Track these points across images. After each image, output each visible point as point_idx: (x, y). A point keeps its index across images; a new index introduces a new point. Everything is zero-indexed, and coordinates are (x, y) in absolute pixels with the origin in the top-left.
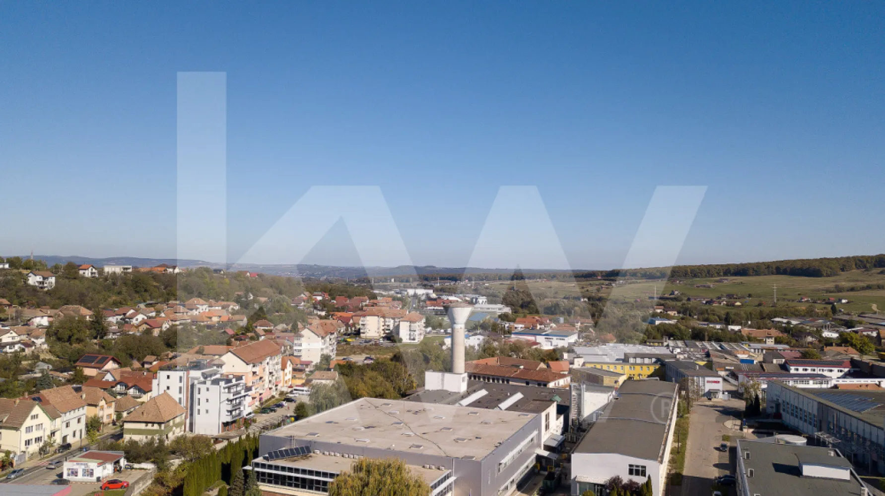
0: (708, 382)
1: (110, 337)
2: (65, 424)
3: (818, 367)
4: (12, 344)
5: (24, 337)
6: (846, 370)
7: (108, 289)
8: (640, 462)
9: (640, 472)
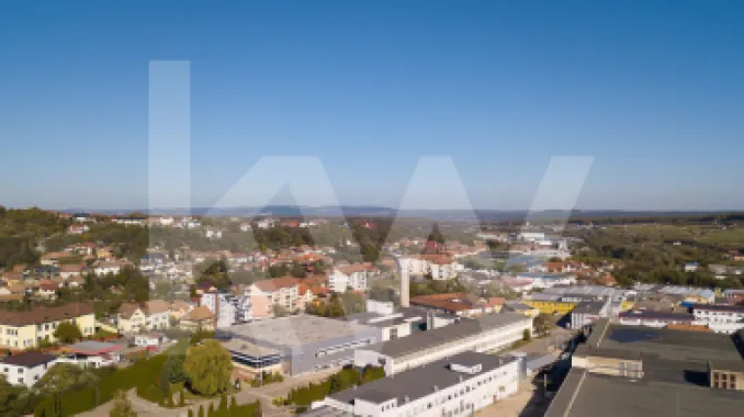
0: (587, 318)
2: (155, 320)
3: (716, 311)
4: (174, 275)
5: (182, 271)
8: (383, 356)
9: (382, 362)
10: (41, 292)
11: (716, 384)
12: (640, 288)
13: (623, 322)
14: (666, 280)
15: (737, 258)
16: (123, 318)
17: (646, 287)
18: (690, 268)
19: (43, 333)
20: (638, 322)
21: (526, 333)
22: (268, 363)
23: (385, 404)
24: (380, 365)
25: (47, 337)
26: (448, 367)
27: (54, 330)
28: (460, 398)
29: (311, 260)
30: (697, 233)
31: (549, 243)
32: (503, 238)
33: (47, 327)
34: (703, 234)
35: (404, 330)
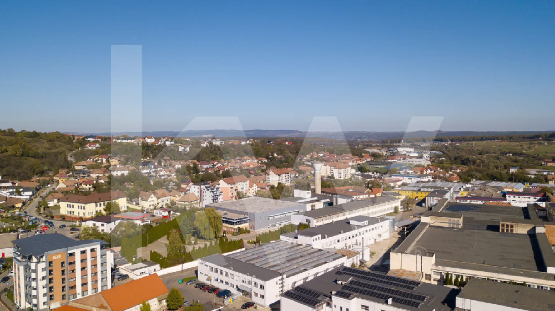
0: (435, 200)
1: (200, 173)
2: (162, 201)
3: (522, 196)
4: (164, 175)
5: (168, 173)
6: (539, 198)
7: (211, 152)
8: (309, 218)
9: (309, 221)
10: (83, 186)
11: (503, 230)
12: (475, 183)
13: (458, 201)
14: (494, 178)
15: (550, 164)
16: (142, 199)
17: (479, 182)
18: (512, 170)
19: (99, 209)
20: (468, 201)
21: (396, 208)
22: (241, 223)
23: (314, 237)
24: (307, 223)
25: (101, 211)
26: (349, 223)
27: (104, 207)
28: (355, 238)
29: (251, 166)
30: (525, 147)
31: (416, 155)
32: (384, 152)
33: (100, 205)
34: (529, 148)
35: (320, 205)
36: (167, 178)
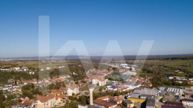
1: (35, 88)
36: (16, 92)
